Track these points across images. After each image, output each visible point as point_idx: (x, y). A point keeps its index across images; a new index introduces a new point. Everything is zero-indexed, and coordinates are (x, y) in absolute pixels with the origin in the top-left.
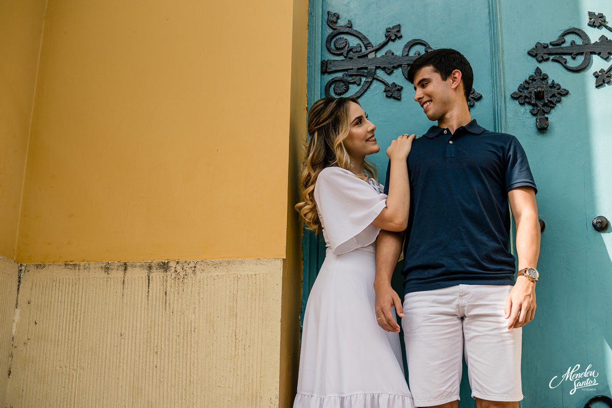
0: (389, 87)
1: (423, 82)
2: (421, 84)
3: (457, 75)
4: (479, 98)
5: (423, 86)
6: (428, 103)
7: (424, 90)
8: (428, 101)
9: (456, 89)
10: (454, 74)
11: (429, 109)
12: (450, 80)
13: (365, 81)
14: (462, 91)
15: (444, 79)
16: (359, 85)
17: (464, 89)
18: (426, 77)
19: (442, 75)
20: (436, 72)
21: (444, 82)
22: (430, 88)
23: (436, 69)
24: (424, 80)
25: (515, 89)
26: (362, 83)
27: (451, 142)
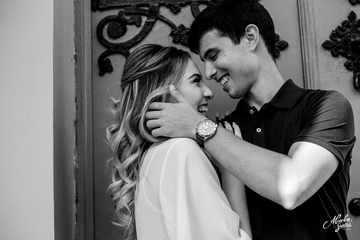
0: (176, 29)
1: (210, 53)
2: (208, 57)
3: (252, 31)
4: (284, 46)
5: (213, 59)
6: (225, 79)
7: (215, 62)
8: (225, 75)
9: (256, 50)
10: (248, 31)
11: (229, 87)
12: (244, 41)
13: (146, 22)
14: (264, 50)
15: (237, 41)
16: (139, 26)
17: (266, 45)
18: (212, 46)
19: (232, 39)
20: (223, 35)
21: (237, 45)
22: (222, 60)
23: (222, 33)
24: (210, 51)
25: (326, 37)
26: (143, 24)
27: (259, 130)
